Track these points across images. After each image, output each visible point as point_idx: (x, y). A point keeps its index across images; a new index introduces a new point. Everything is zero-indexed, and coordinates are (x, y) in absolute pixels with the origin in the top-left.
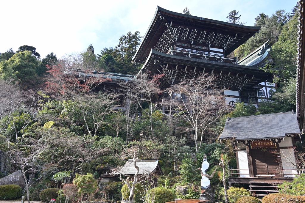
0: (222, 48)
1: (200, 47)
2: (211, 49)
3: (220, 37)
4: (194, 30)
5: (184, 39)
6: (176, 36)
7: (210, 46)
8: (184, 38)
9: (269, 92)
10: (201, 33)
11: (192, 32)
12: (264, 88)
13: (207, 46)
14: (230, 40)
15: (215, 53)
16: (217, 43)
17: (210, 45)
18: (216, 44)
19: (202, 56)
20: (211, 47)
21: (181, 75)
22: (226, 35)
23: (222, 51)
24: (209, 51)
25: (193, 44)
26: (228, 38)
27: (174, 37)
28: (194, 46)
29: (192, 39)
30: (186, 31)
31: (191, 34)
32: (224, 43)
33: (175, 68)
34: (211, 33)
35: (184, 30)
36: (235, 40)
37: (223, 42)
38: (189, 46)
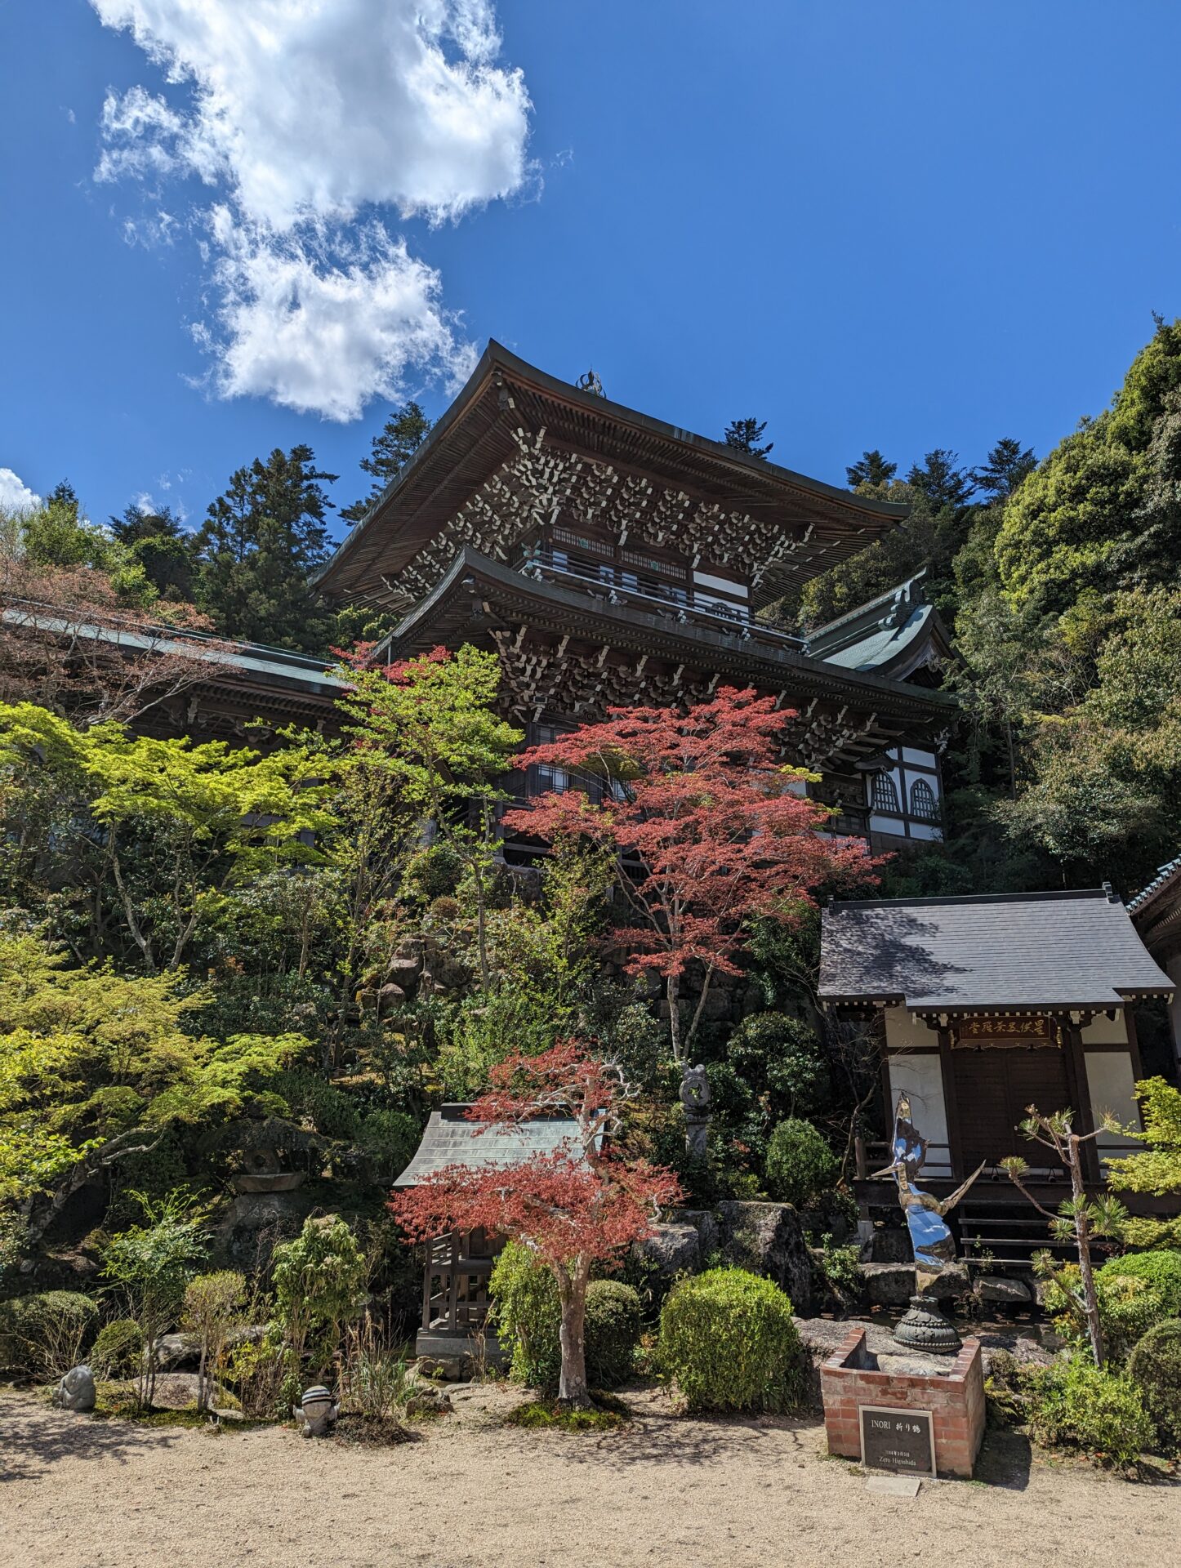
0: (746, 581)
1: (654, 565)
2: (700, 578)
3: (742, 528)
4: (636, 479)
5: (589, 516)
6: (555, 499)
7: (695, 565)
8: (590, 511)
9: (913, 789)
10: (665, 502)
11: (628, 488)
12: (895, 774)
13: (685, 563)
14: (784, 547)
15: (716, 600)
16: (726, 556)
17: (696, 562)
18: (721, 557)
19: (665, 609)
20: (701, 569)
21: (575, 682)
22: (770, 522)
23: (741, 591)
24: (691, 588)
25: (626, 547)
26: (775, 538)
27: (545, 502)
28: (627, 557)
29: (624, 522)
30: (602, 481)
31: (622, 499)
32: (756, 559)
33: (556, 652)
34: (709, 503)
35: (594, 475)
36: (799, 553)
37: (749, 554)
38: (606, 550)
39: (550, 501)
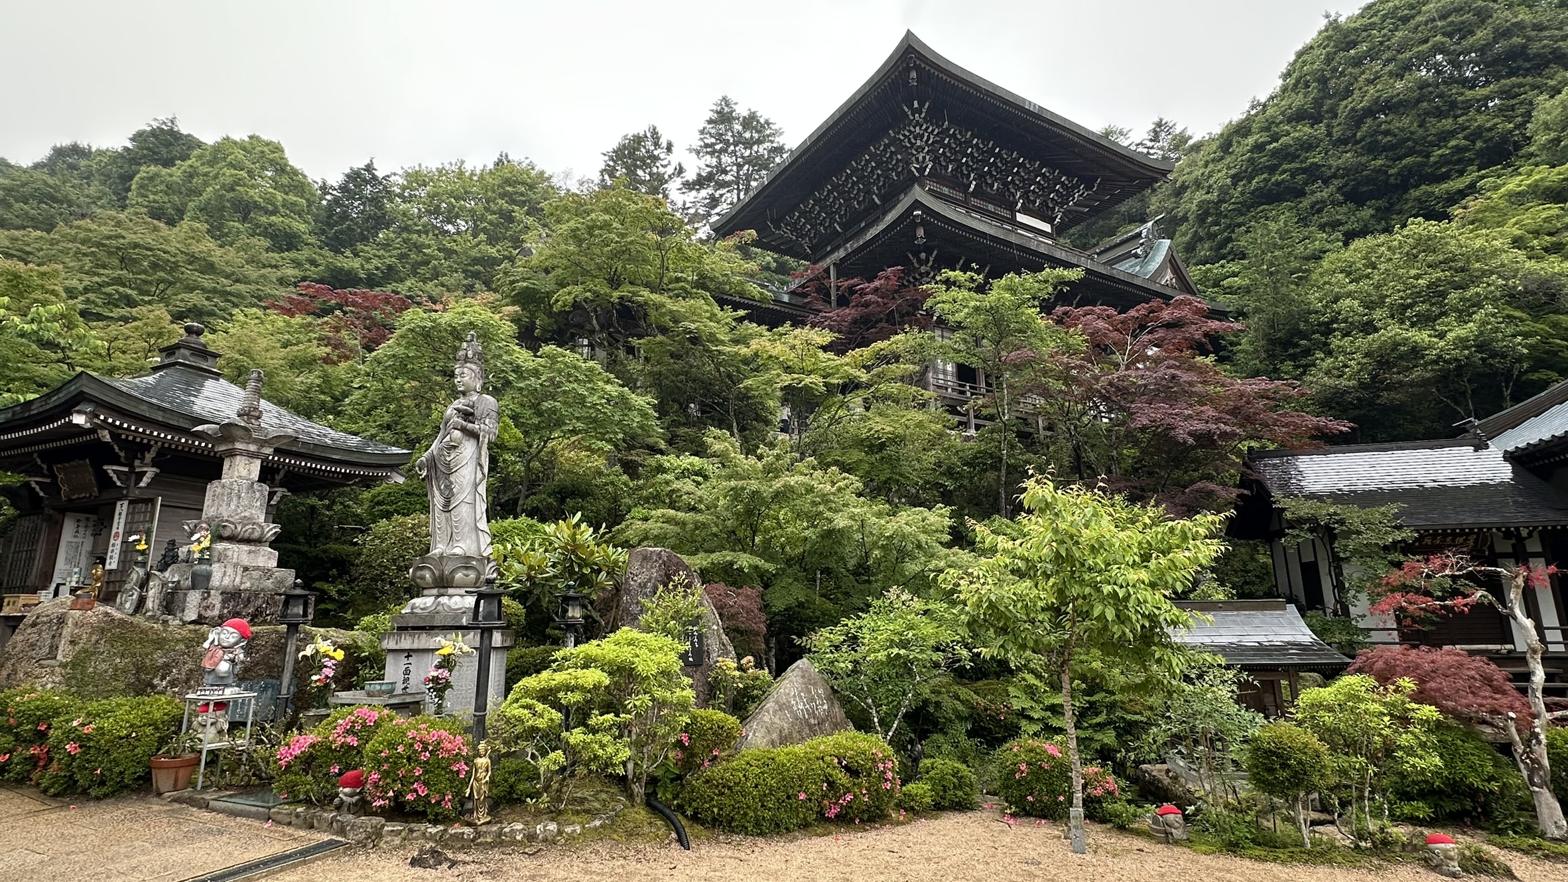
0: (1049, 220)
1: (991, 207)
2: (1021, 218)
5: (950, 170)
6: (928, 157)
7: (1018, 208)
8: (950, 167)
10: (1002, 159)
13: (1011, 207)
14: (1078, 194)
16: (1038, 201)
17: (1019, 205)
18: (1034, 202)
20: (1021, 211)
22: (1071, 176)
23: (1047, 228)
25: (974, 194)
26: (1074, 187)
27: (921, 158)
28: (974, 201)
29: (972, 175)
30: (962, 143)
31: (974, 157)
32: (1057, 204)
34: (1033, 161)
37: (1053, 201)
38: (960, 196)
39: (924, 158)
